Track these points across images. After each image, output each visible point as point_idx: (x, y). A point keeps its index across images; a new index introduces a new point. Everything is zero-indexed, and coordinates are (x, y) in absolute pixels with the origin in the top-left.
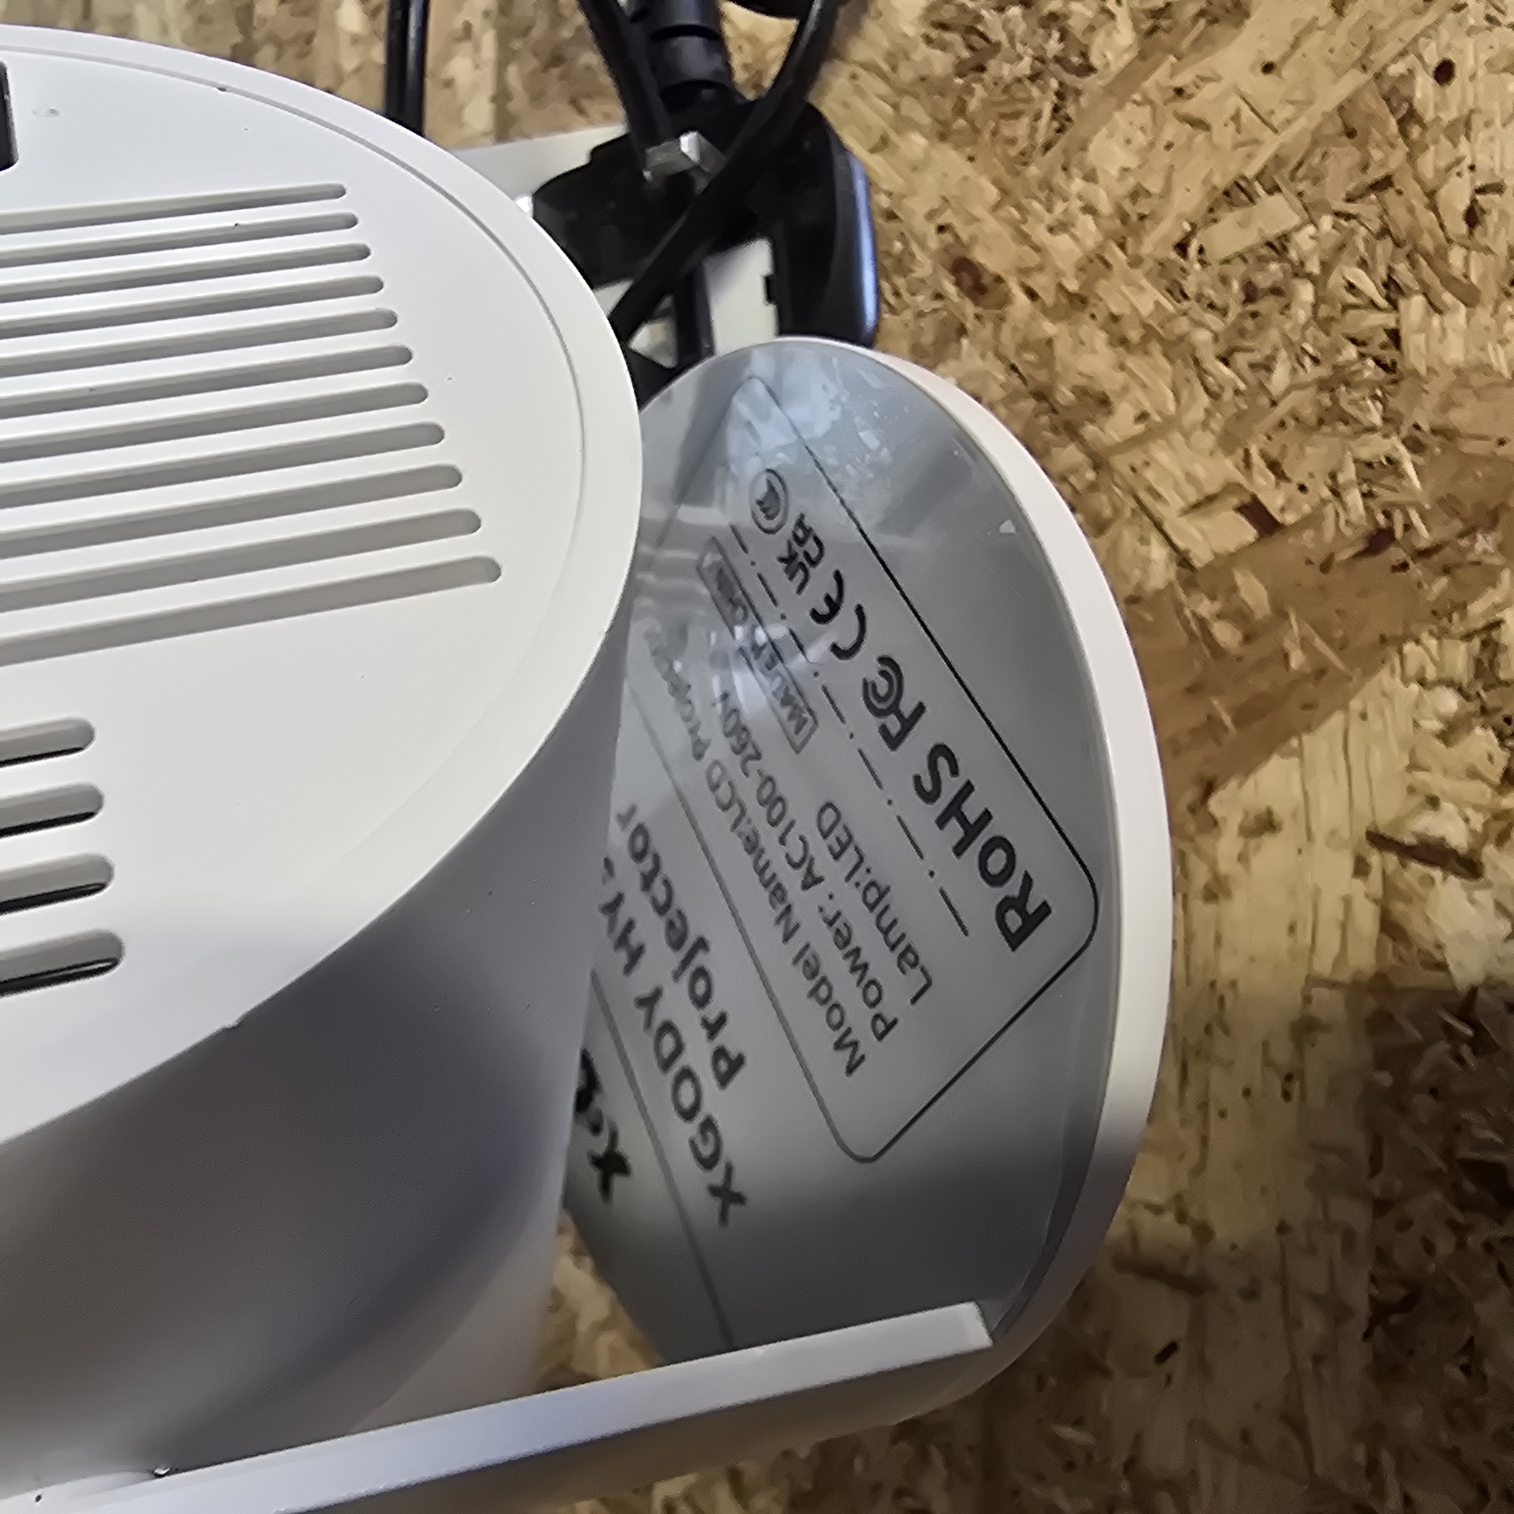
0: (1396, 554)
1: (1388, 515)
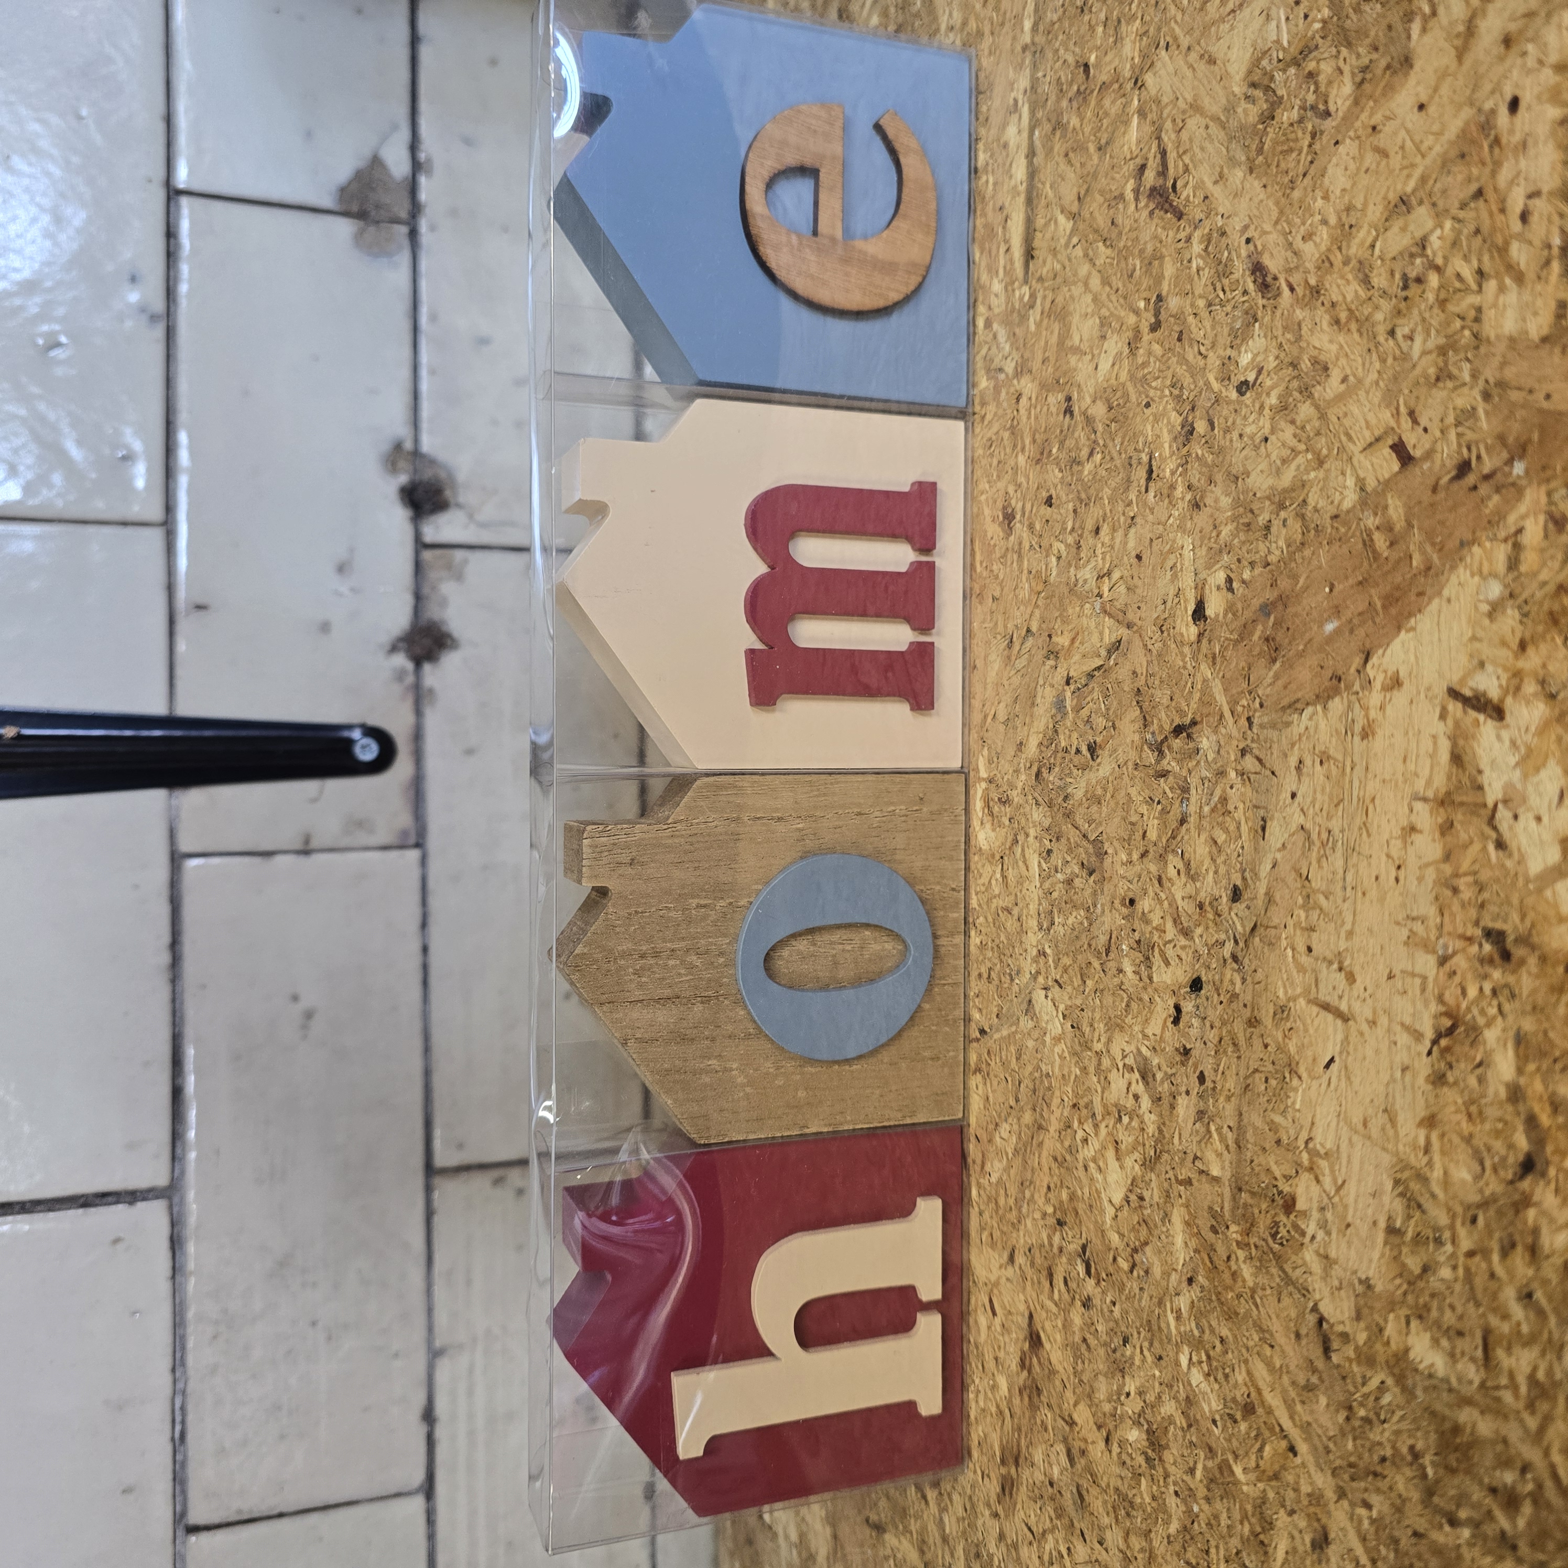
0: (1471, 479)
1: (1469, 449)
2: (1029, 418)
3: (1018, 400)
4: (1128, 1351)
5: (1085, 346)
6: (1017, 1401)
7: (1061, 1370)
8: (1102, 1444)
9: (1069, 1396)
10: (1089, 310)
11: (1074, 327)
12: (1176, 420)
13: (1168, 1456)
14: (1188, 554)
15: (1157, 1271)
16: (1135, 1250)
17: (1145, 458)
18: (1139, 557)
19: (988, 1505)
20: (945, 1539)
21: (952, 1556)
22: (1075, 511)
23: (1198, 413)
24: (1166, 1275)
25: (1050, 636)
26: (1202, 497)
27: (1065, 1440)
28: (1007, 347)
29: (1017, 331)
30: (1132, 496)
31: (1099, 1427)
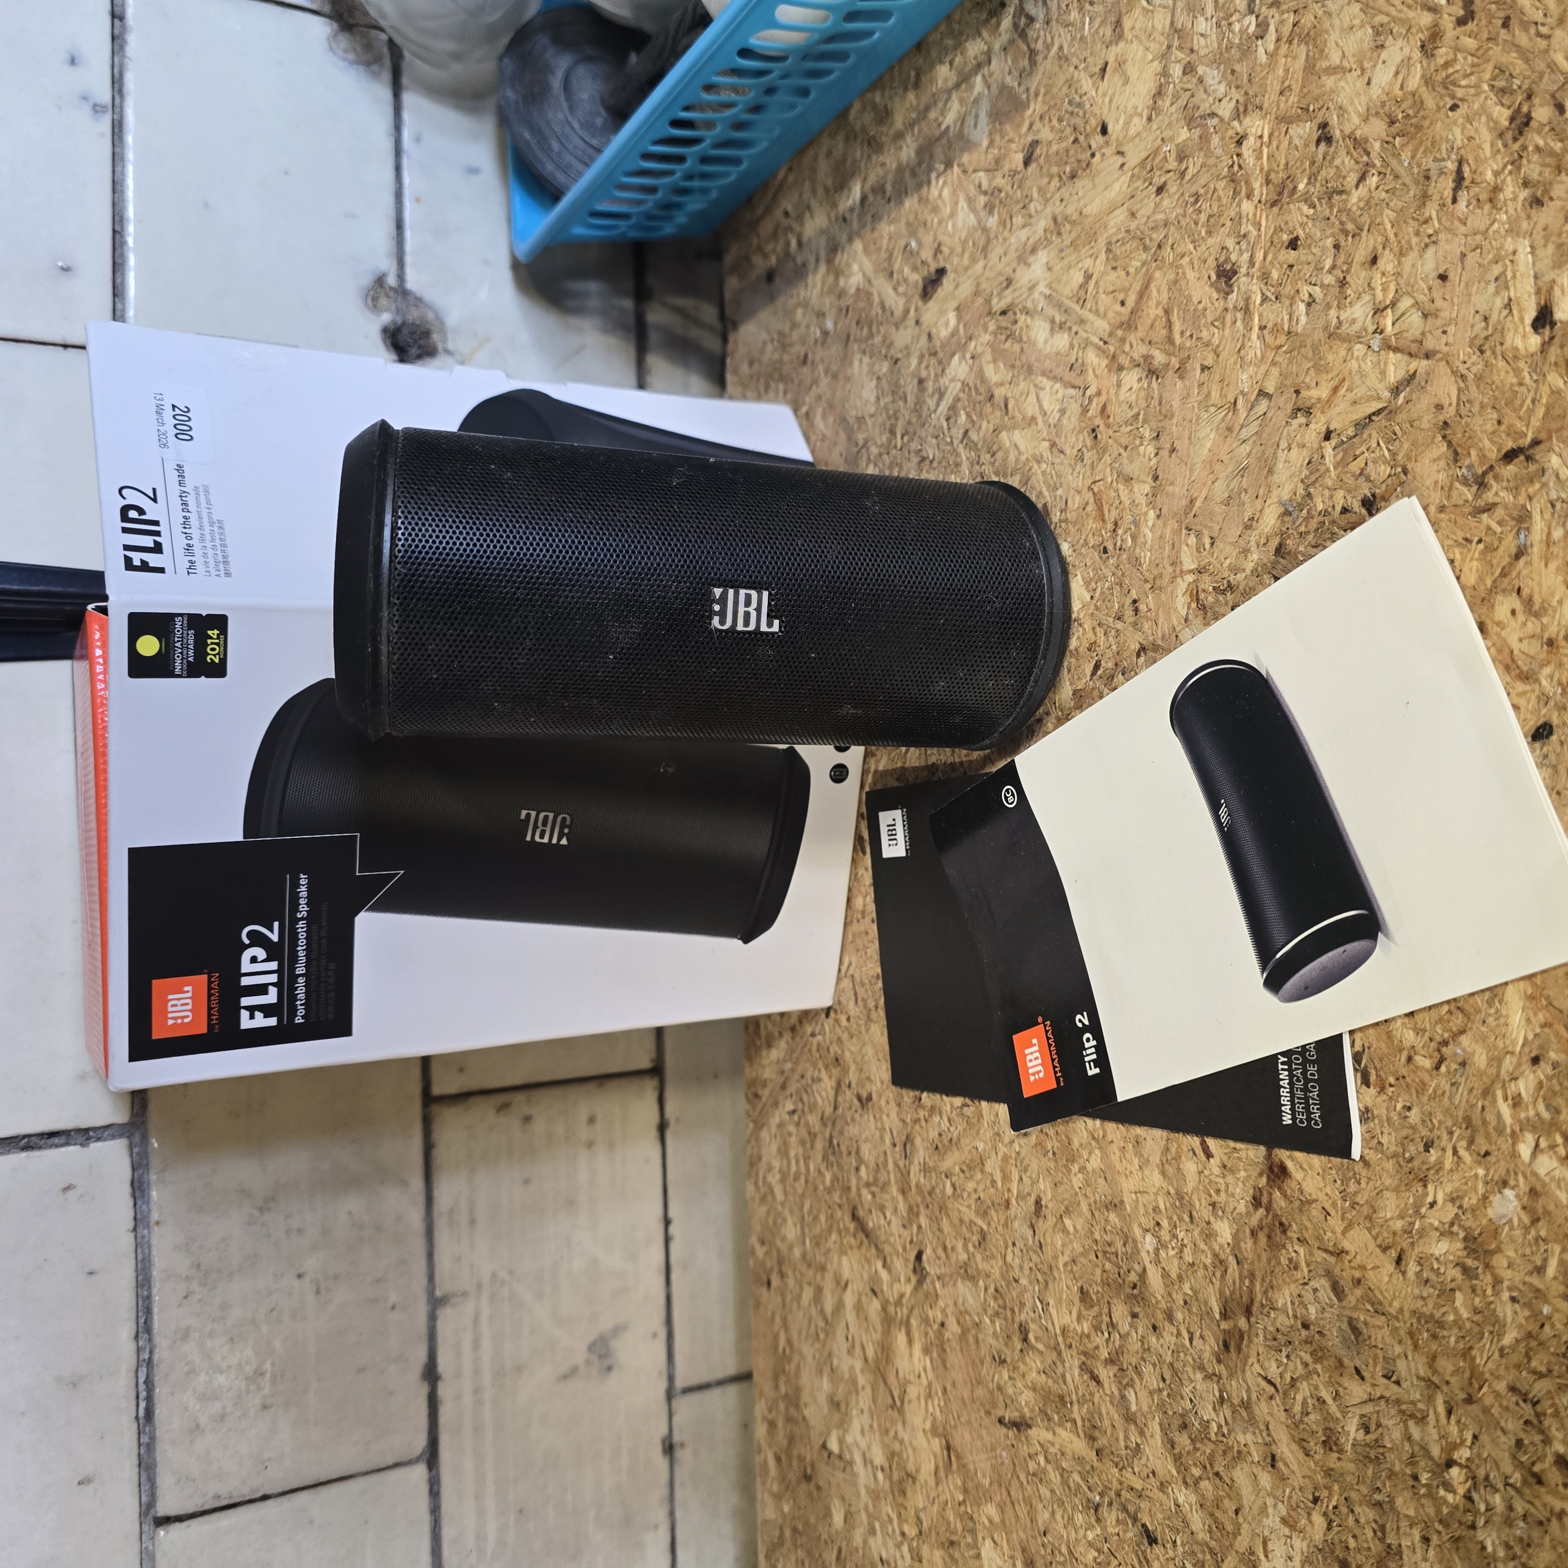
2: (1259, 157)
3: (1239, 143)
4: (1434, 1155)
5: (1350, 62)
6: (1247, 1245)
7: (1321, 1197)
8: (1390, 1267)
9: (1336, 1223)
10: (1356, 22)
11: (1331, 44)
12: (1502, 115)
13: (1500, 1262)
14: (1524, 256)
15: (1480, 1060)
16: (1445, 1043)
17: (1451, 166)
18: (1443, 277)
19: (1202, 1368)
20: (1129, 1418)
21: (1142, 1433)
22: (1337, 247)
23: (1536, 101)
24: (1495, 1061)
25: (1297, 392)
26: (1546, 191)
27: (1328, 1274)
28: (1222, 89)
29: (1237, 68)
30: (1431, 210)
31: (1385, 1249)
